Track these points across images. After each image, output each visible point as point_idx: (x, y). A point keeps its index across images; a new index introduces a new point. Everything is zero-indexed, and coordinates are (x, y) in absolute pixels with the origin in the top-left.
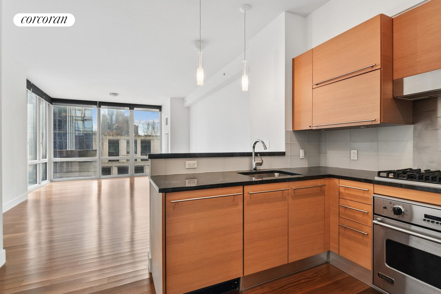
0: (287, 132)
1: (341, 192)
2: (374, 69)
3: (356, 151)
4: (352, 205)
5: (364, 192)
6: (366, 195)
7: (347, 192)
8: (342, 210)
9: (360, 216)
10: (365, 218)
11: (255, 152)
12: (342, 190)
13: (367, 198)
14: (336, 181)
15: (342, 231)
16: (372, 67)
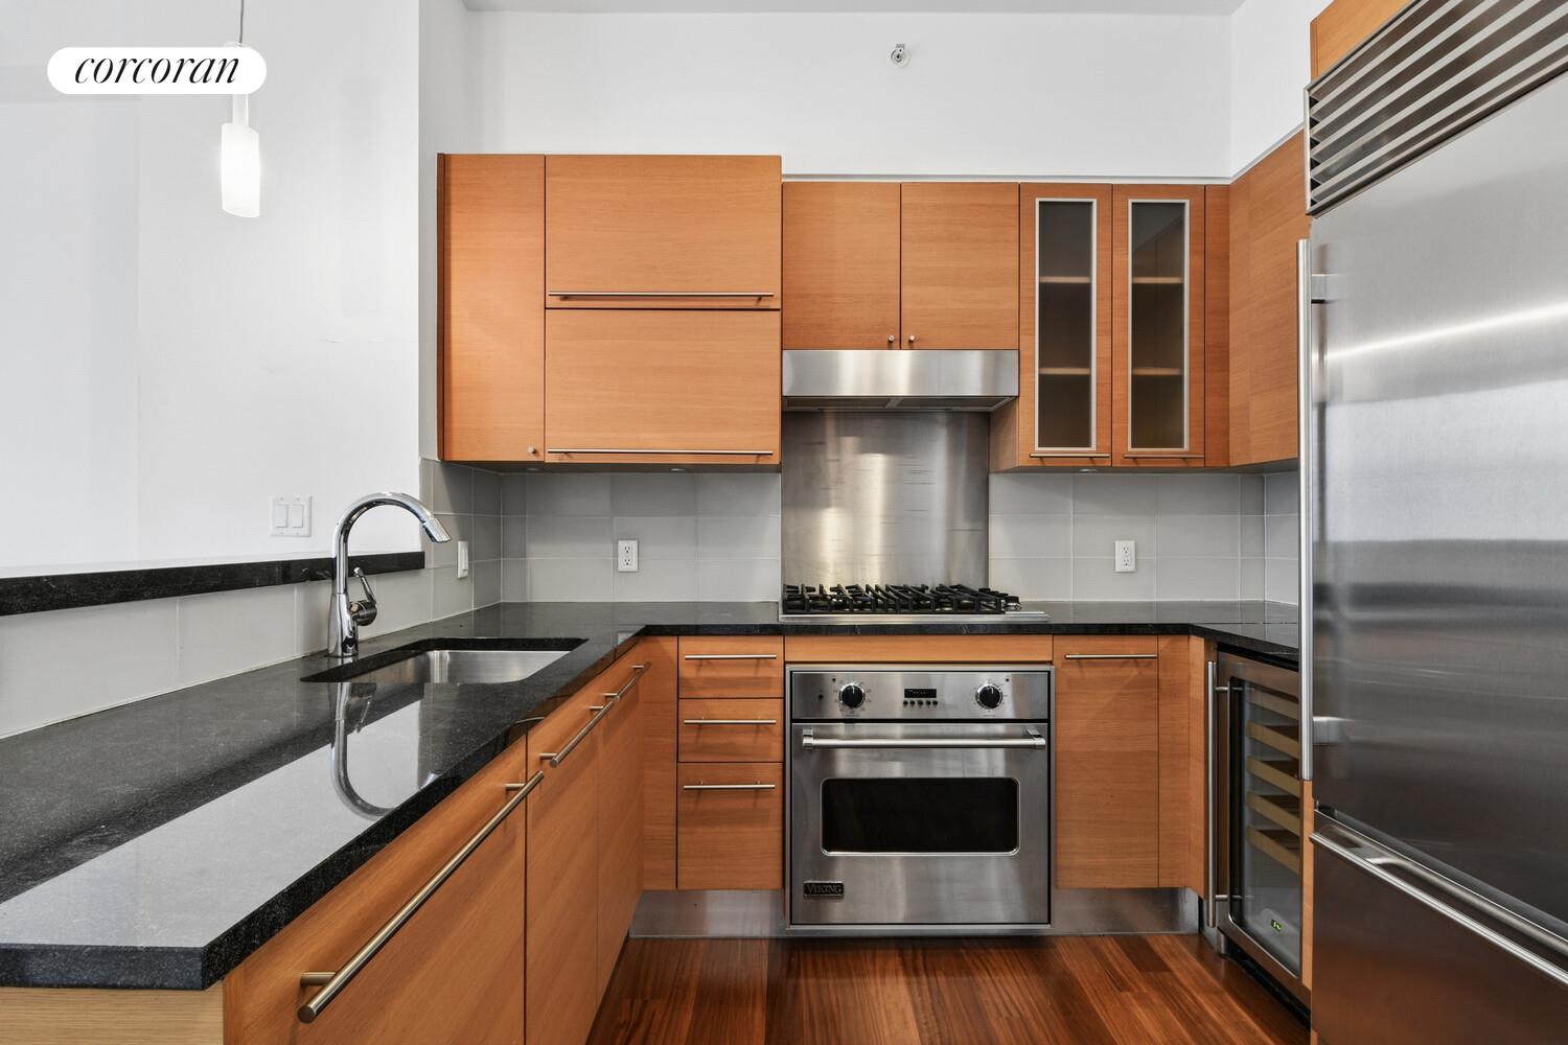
0: (425, 462)
1: (686, 680)
2: (763, 304)
3: (634, 544)
4: (724, 713)
5: (758, 665)
6: (763, 672)
7: (706, 673)
8: (687, 738)
9: (744, 740)
10: (762, 739)
11: (349, 555)
12: (687, 672)
13: (768, 680)
14: (668, 644)
15: (687, 805)
16: (760, 298)
